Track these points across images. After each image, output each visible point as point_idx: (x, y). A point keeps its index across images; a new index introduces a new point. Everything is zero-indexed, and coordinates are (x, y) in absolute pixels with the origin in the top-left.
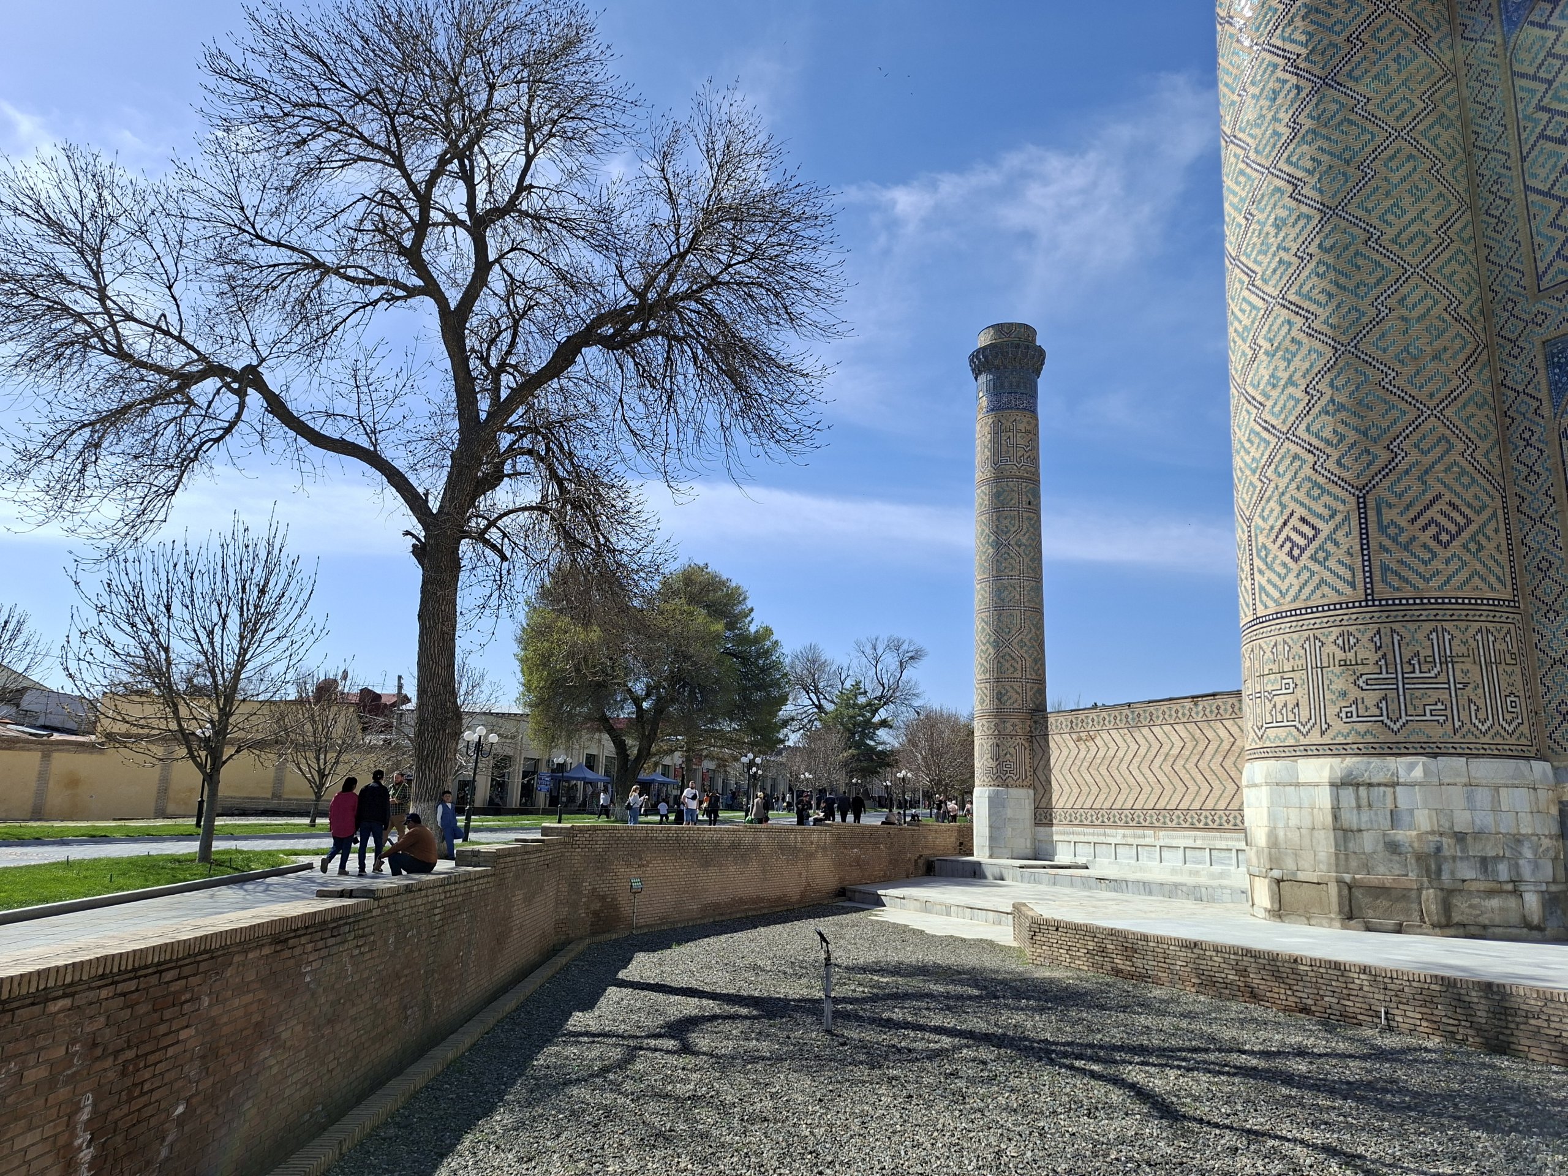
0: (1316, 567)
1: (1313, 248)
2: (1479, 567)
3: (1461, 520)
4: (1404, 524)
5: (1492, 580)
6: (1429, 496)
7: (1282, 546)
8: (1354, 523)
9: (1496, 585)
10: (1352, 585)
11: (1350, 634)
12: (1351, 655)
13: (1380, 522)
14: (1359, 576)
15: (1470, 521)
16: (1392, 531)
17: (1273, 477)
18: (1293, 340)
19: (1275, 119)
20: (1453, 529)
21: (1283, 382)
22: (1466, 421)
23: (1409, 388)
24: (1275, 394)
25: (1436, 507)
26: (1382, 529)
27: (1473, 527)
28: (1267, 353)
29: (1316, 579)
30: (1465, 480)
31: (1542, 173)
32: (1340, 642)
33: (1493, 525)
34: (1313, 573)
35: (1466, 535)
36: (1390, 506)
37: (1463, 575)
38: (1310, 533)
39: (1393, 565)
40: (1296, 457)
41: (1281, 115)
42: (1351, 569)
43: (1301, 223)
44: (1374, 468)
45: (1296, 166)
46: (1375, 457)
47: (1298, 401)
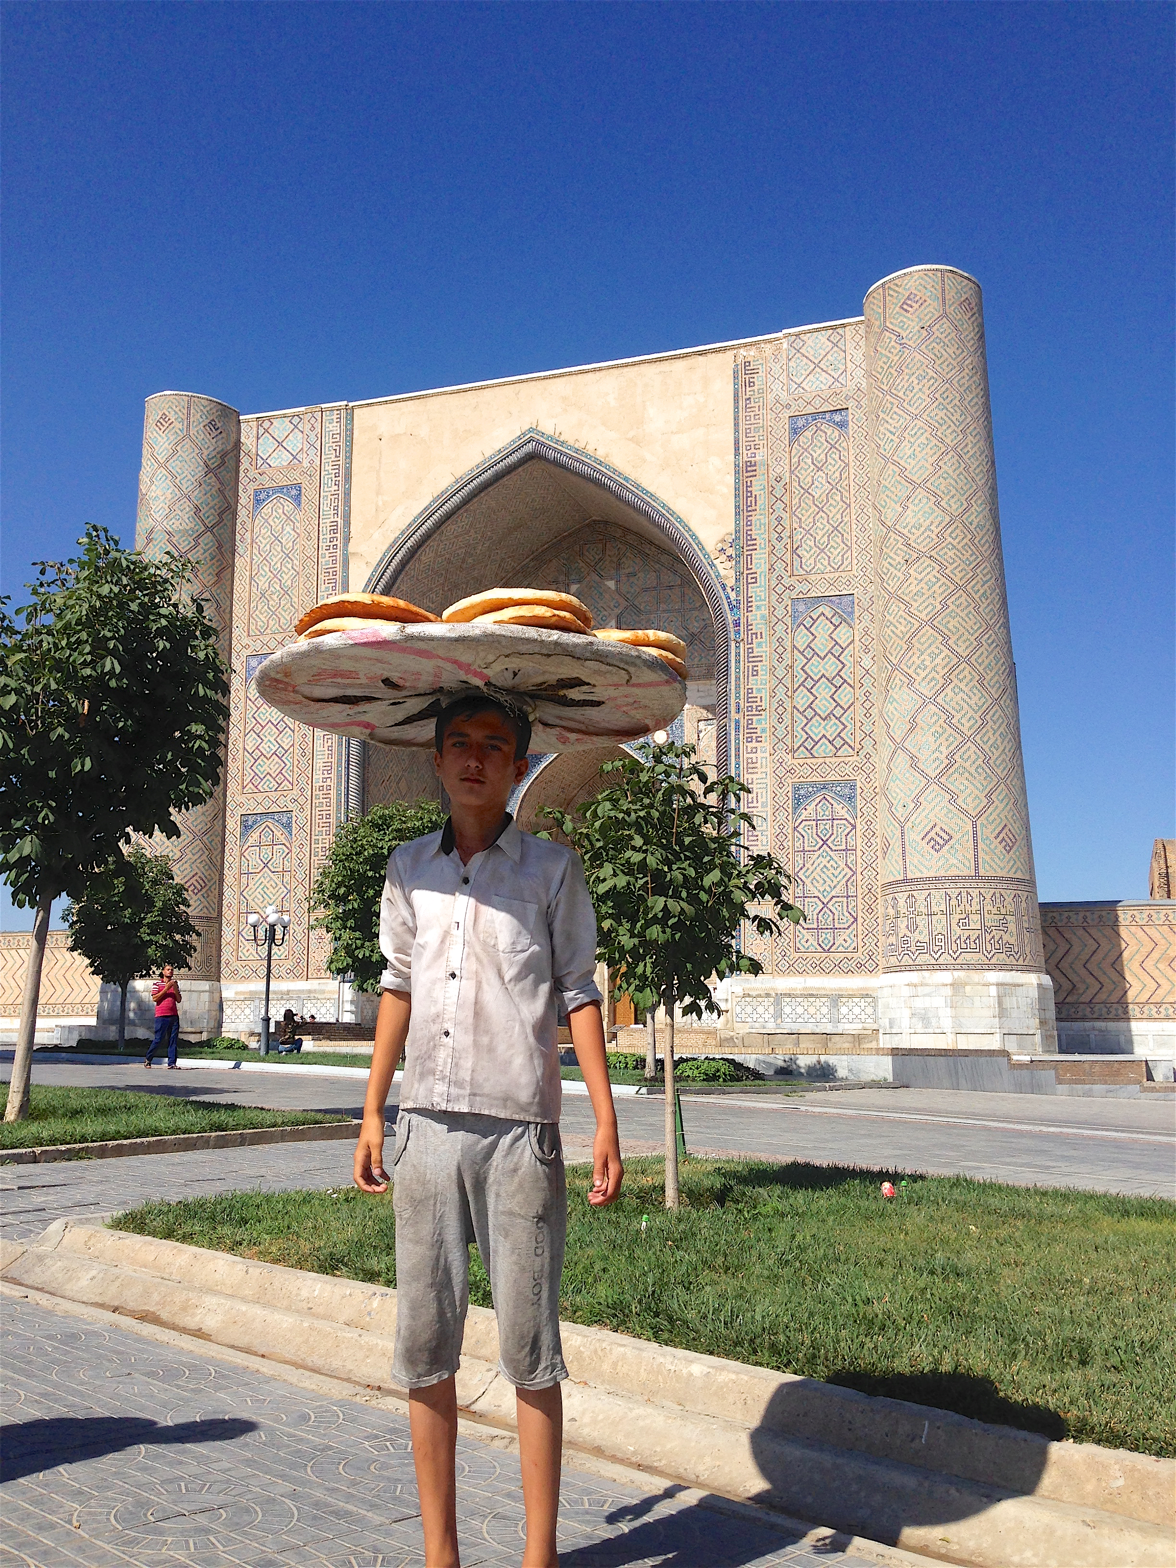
2: (208, 905)
3: (203, 885)
5: (210, 909)
6: (192, 874)
9: (212, 912)
15: (206, 885)
20: (199, 888)
22: (210, 843)
23: (191, 826)
25: (195, 878)
27: (207, 887)
30: (207, 867)
31: (251, 745)
33: (214, 887)
35: (204, 890)
37: (200, 907)
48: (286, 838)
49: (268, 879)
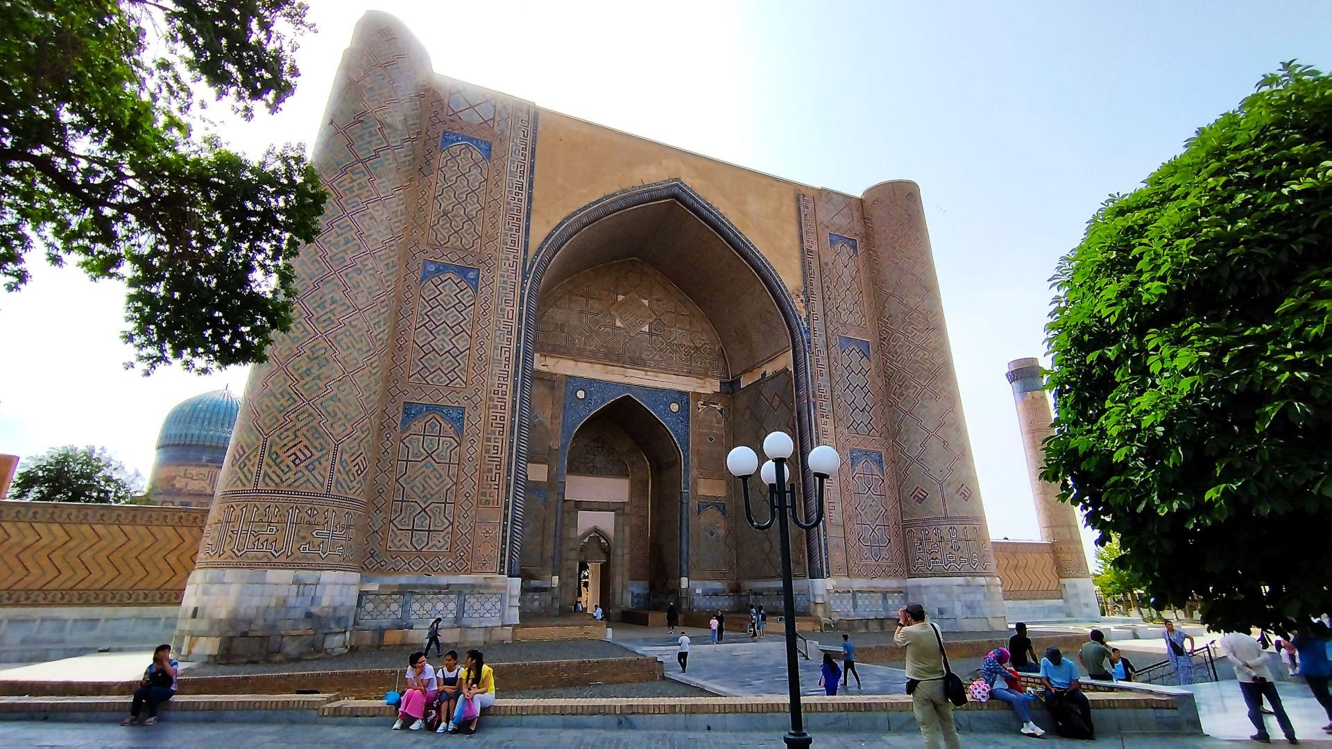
0: (306, 472)
1: (347, 322)
3: (365, 465)
4: (349, 462)
6: (359, 452)
7: (289, 456)
8: (331, 456)
10: (322, 485)
11: (315, 509)
12: (313, 519)
13: (341, 458)
14: (326, 481)
16: (344, 464)
17: (295, 420)
18: (326, 358)
19: (345, 251)
20: (362, 469)
21: (313, 376)
22: (375, 423)
23: (365, 402)
24: (308, 379)
25: (361, 457)
26: (341, 462)
27: (367, 470)
28: (308, 357)
29: (305, 478)
30: (369, 449)
32: (309, 512)
34: (304, 475)
35: (365, 472)
36: (347, 453)
37: (360, 490)
38: (308, 454)
39: (341, 480)
40: (310, 415)
41: (348, 252)
42: (324, 477)
43: (344, 307)
44: (345, 433)
45: (349, 279)
46: (347, 428)
47: (320, 388)
48: (456, 432)
49: (432, 469)
